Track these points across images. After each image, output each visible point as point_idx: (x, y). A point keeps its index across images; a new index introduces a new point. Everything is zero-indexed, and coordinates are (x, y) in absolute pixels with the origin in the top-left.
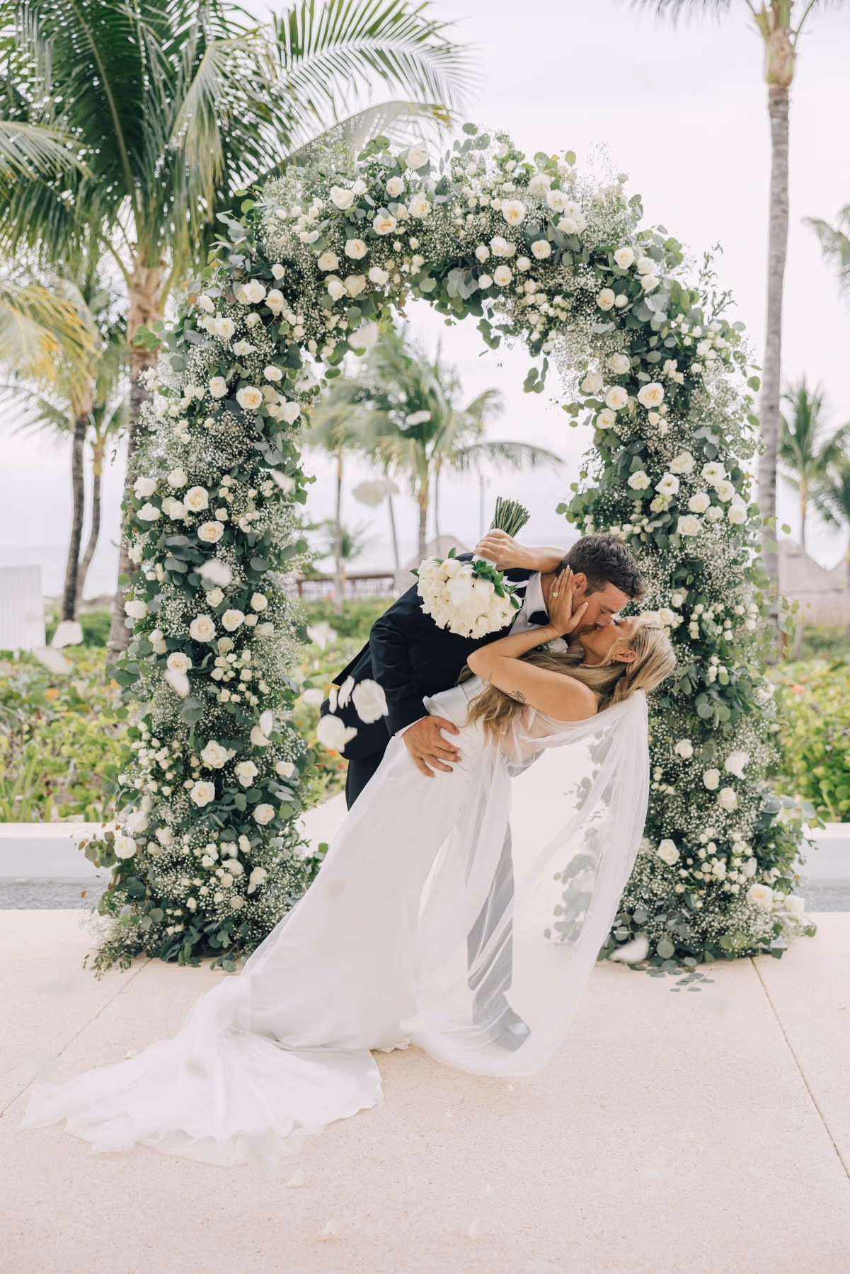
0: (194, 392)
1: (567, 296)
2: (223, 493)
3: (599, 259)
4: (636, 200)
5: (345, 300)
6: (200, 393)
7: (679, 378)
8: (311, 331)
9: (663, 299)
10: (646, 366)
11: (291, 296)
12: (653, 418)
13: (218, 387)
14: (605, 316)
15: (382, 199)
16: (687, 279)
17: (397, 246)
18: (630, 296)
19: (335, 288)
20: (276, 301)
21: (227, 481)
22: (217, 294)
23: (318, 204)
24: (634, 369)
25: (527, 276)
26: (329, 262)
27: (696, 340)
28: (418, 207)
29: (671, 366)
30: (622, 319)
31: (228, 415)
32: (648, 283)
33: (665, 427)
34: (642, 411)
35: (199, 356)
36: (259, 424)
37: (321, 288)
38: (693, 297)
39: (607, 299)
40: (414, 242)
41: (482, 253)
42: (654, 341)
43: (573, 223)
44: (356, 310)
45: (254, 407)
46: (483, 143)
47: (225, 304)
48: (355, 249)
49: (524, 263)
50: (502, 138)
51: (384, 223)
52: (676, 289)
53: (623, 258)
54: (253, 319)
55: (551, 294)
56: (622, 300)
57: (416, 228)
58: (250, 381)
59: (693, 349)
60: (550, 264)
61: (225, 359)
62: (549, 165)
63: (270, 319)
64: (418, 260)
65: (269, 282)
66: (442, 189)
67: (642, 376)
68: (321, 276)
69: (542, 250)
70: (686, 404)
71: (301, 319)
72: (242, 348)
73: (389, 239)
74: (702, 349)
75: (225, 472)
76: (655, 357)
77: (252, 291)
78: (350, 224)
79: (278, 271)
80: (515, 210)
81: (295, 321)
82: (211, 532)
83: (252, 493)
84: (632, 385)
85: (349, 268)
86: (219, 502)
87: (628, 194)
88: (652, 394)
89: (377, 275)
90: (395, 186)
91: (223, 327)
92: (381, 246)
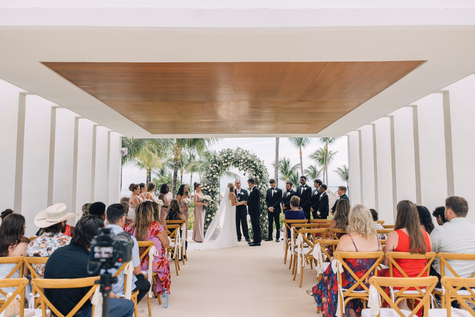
0: (208, 175)
1: (249, 166)
2: (211, 186)
3: (252, 162)
4: (256, 156)
5: (225, 166)
6: (209, 175)
7: (261, 175)
8: (221, 169)
9: (259, 166)
10: (257, 173)
11: (219, 165)
12: (258, 179)
13: (211, 175)
14: (253, 168)
15: (229, 155)
16: (261, 164)
17: (231, 160)
18: (255, 166)
19: (224, 164)
20: (217, 166)
21: (211, 185)
22: (211, 165)
23: (222, 156)
24: (256, 174)
25: (244, 164)
26: (223, 162)
27: (262, 171)
28: (233, 156)
29: (260, 173)
30: (254, 168)
31: (212, 178)
32: (257, 165)
33: (259, 180)
34: (257, 178)
35: (209, 171)
36: (215, 179)
37: (222, 164)
38: (262, 166)
39: (253, 166)
40: (232, 160)
41: (240, 161)
42: (258, 171)
43: (249, 158)
44: (226, 167)
45: (215, 177)
46: (240, 149)
47: (212, 166)
48: (226, 160)
49: (244, 162)
50: (242, 149)
51: (229, 158)
52: (260, 165)
53: (255, 162)
54: (215, 167)
55: (247, 165)
56: (254, 166)
57: (233, 158)
58: (214, 174)
59: (262, 172)
60: (247, 162)
61: (212, 172)
62: (246, 151)
63: (216, 167)
64: (233, 162)
65: (217, 164)
66: (235, 154)
67: (257, 174)
68: (222, 163)
69: (246, 161)
70: (261, 177)
71: (220, 168)
72: (214, 171)
73: (230, 160)
74: (263, 172)
75: (211, 184)
76: (258, 172)
77: (215, 165)
78: (225, 158)
79: (218, 163)
80: (243, 157)
81: (219, 168)
82: (210, 190)
83: (214, 186)
84: (256, 176)
85: (225, 162)
86: (210, 187)
87: (255, 155)
88: (258, 177)
89: (228, 163)
90: (231, 154)
91: (212, 169)
92: (229, 160)
